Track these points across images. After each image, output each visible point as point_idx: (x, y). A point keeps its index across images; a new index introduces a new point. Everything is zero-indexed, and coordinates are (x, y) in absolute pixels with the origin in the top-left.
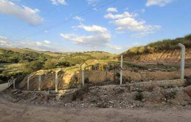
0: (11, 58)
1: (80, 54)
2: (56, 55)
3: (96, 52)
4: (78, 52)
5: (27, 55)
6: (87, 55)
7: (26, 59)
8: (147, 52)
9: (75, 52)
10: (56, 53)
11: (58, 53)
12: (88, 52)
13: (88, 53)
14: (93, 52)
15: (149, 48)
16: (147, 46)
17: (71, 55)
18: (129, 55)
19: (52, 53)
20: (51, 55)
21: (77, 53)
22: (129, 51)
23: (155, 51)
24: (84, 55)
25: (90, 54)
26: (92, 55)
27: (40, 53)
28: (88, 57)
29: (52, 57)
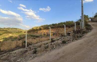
8: (40, 29)
12: (4, 28)
13: (4, 29)
15: (41, 27)
16: (40, 27)
18: (33, 30)
22: (33, 28)
23: (43, 29)
25: (6, 29)
26: (8, 31)
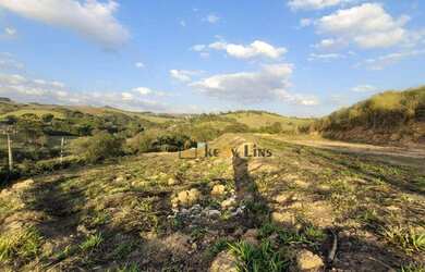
0: (78, 125)
1: (212, 117)
2: (162, 121)
3: (249, 112)
4: (208, 113)
5: (107, 120)
6: (227, 120)
7: (103, 128)
9: (201, 113)
10: (162, 116)
11: (166, 116)
13: (229, 116)
14: (241, 112)
17: (191, 121)
19: (155, 116)
20: (152, 119)
21: (205, 115)
24: (221, 120)
27: (132, 116)
28: (229, 124)
29: (153, 125)
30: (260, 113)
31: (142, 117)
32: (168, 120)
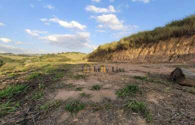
1: (53, 55)
2: (21, 58)
3: (73, 52)
6: (61, 56)
9: (47, 53)
10: (20, 55)
11: (23, 56)
12: (63, 53)
13: (63, 55)
14: (68, 53)
17: (41, 58)
19: (14, 55)
20: (12, 58)
21: (49, 55)
24: (58, 57)
25: (65, 55)
26: (67, 57)
30: (77, 53)
31: (4, 56)
32: (25, 58)
